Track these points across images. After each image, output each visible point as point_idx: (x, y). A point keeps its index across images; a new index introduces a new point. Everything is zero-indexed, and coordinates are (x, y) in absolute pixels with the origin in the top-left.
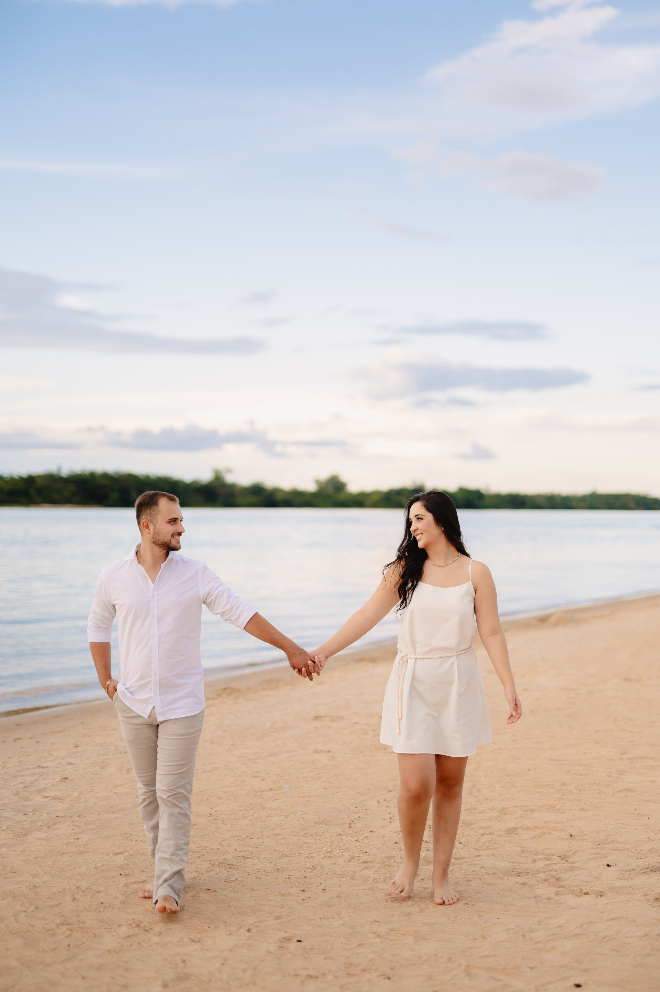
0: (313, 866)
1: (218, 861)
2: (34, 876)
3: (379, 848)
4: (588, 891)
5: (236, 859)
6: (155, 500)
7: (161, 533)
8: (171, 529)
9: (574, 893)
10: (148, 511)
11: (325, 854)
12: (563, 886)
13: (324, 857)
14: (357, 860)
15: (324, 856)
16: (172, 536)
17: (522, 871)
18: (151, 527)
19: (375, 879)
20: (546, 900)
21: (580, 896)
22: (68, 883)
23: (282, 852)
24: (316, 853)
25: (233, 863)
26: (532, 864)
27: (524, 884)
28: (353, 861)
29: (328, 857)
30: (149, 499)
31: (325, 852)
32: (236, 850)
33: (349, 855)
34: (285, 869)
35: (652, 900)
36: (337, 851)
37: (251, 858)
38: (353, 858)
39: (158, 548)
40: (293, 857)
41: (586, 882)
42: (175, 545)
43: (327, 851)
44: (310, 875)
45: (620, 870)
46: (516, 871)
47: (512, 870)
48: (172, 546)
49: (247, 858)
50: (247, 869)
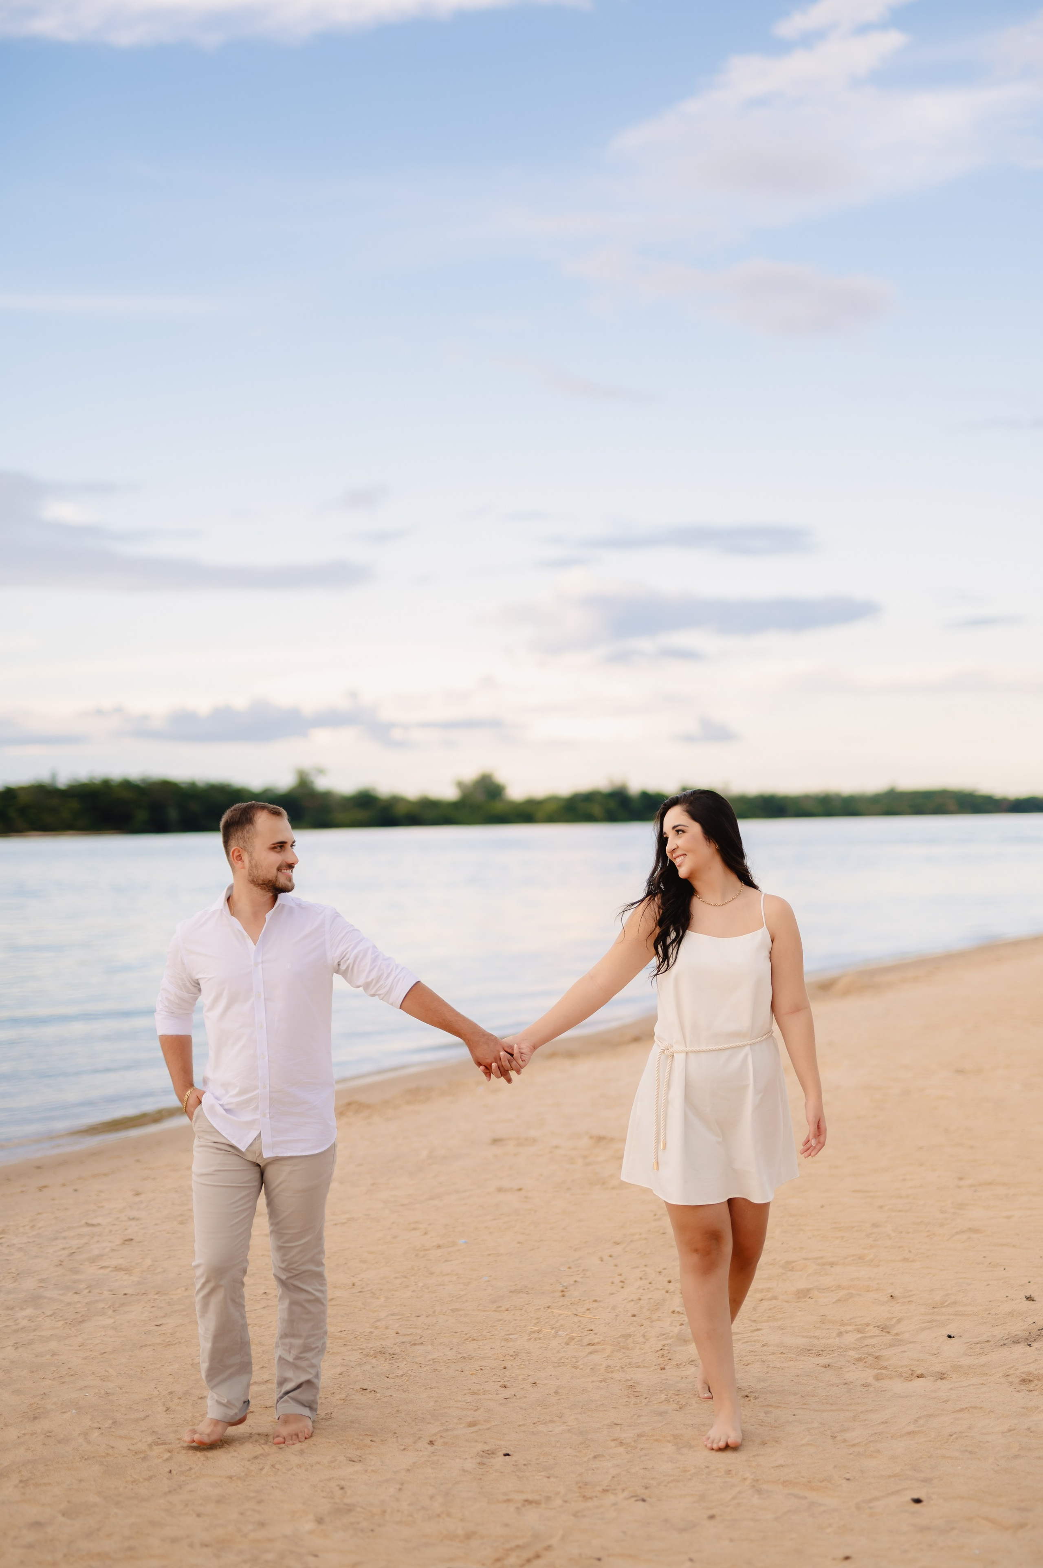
0: (514, 1352)
1: (372, 1349)
2: (103, 1379)
3: (609, 1323)
4: (923, 1372)
5: (399, 1346)
6: (248, 816)
7: (261, 867)
8: (275, 858)
9: (902, 1376)
10: (240, 834)
11: (529, 1335)
12: (886, 1367)
13: (529, 1339)
14: (578, 1341)
15: (529, 1337)
16: (279, 869)
17: (823, 1349)
18: (246, 857)
19: (608, 1367)
20: (862, 1387)
21: (911, 1380)
22: (155, 1388)
23: (466, 1334)
24: (516, 1334)
25: (396, 1352)
26: (838, 1339)
27: (827, 1366)
28: (572, 1343)
29: (535, 1339)
30: (240, 815)
31: (530, 1332)
32: (397, 1333)
33: (567, 1334)
34: (473, 1358)
35: (1017, 1382)
36: (546, 1330)
37: (422, 1343)
38: (573, 1338)
39: (260, 889)
40: (483, 1340)
41: (918, 1360)
42: (285, 884)
43: (533, 1330)
44: (512, 1365)
45: (968, 1343)
46: (815, 1348)
47: (809, 1348)
48: (280, 886)
49: (415, 1344)
50: (417, 1360)
